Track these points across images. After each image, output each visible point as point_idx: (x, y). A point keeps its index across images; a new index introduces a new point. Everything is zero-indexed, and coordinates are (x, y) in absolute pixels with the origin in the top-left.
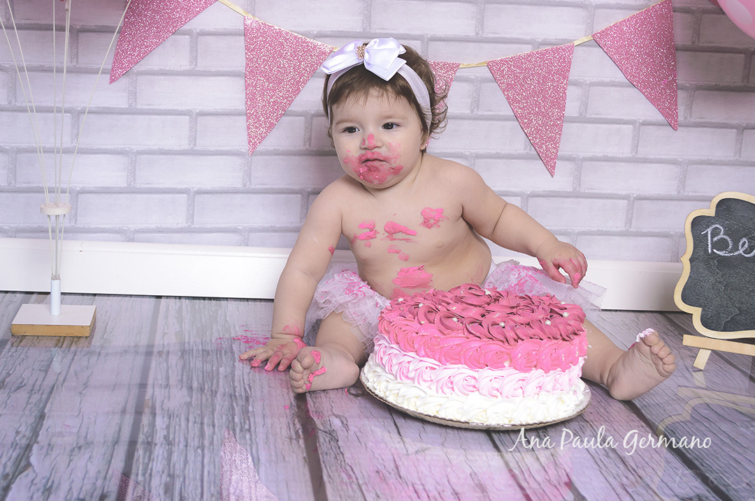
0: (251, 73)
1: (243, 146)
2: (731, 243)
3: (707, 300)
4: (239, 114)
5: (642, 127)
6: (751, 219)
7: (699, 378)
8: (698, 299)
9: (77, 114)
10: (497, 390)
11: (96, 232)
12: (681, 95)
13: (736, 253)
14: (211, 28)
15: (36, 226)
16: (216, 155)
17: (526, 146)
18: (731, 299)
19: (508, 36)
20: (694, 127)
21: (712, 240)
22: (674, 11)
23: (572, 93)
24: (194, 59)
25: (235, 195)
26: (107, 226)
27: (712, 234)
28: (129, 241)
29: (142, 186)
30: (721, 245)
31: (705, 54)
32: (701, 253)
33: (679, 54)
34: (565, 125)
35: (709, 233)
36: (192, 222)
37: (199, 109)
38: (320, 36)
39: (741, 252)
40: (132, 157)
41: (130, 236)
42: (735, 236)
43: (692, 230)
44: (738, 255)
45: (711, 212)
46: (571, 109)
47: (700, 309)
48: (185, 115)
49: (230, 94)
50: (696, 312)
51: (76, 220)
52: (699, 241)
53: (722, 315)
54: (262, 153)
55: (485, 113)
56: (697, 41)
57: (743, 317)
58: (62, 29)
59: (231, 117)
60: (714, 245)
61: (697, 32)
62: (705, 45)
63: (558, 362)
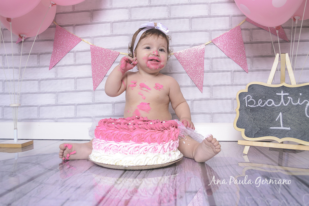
0: (94, 64)
1: (92, 89)
2: (255, 102)
3: (246, 126)
4: (90, 77)
5: (234, 73)
6: (262, 92)
7: (246, 158)
8: (243, 125)
9: (40, 81)
10: (127, 151)
11: (45, 119)
12: (248, 60)
13: (257, 106)
14: (80, 50)
16: (83, 91)
17: (191, 82)
18: (256, 124)
19: (181, 44)
20: (255, 71)
21: (247, 102)
22: (241, 30)
23: (206, 61)
24: (75, 60)
25: (90, 105)
26: (49, 117)
27: (247, 99)
28: (56, 122)
29: (60, 103)
30: (251, 103)
31: (255, 44)
32: (243, 107)
34: (205, 74)
35: (246, 98)
36: (76, 115)
37: (77, 76)
38: (115, 49)
39: (259, 105)
40: (56, 94)
41: (56, 120)
42: (256, 98)
43: (239, 98)
44: (258, 106)
45: (246, 91)
46: (206, 67)
47: (244, 130)
48: (73, 79)
49: (87, 71)
50: (243, 131)
51: (39, 116)
52: (242, 102)
53: (253, 131)
54: (98, 90)
55: (175, 71)
56: (252, 40)
57: (262, 131)
58: (35, 54)
59: (88, 79)
60: (248, 103)
61: (251, 37)
62: (255, 41)
63: (155, 140)
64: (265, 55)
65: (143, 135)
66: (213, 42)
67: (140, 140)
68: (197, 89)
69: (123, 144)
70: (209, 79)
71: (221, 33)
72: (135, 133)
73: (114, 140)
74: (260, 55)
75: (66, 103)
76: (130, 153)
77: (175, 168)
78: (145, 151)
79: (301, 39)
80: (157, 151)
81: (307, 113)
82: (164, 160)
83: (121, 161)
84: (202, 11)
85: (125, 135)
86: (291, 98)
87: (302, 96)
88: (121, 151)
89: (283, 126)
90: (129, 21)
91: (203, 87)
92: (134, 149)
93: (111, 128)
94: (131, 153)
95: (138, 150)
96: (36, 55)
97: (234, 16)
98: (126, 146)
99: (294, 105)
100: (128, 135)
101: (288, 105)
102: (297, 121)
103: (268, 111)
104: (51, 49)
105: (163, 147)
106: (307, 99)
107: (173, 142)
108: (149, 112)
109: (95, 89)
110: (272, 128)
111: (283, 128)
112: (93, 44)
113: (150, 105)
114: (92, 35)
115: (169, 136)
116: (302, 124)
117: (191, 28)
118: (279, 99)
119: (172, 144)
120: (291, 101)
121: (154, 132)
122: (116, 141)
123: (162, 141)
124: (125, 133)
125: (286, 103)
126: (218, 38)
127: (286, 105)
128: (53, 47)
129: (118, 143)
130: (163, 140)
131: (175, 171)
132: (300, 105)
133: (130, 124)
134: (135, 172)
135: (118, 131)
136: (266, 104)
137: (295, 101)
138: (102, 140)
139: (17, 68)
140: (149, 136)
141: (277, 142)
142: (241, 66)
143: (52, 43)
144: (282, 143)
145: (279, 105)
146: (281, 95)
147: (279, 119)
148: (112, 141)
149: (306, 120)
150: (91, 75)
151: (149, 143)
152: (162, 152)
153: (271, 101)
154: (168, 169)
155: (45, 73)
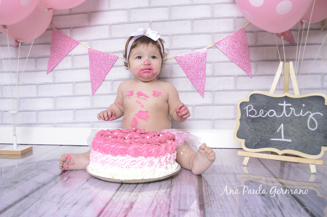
0: (92, 68)
1: (90, 92)
2: (256, 112)
3: (247, 136)
4: (89, 82)
5: (238, 77)
6: (264, 101)
7: (245, 170)
8: (243, 136)
9: (38, 85)
10: (123, 165)
11: (44, 124)
12: (252, 64)
13: (258, 116)
14: (78, 53)
15: (26, 123)
16: (81, 96)
17: (192, 87)
18: (257, 135)
19: (182, 47)
20: (259, 76)
21: (248, 111)
22: (245, 32)
23: (208, 66)
24: (73, 64)
25: (88, 110)
27: (248, 109)
28: (55, 127)
29: (59, 108)
30: (252, 113)
31: (260, 47)
32: (244, 117)
33: (250, 48)
34: (207, 79)
35: (247, 108)
36: (75, 120)
37: (75, 81)
39: (260, 115)
40: (55, 98)
41: (55, 125)
42: (258, 108)
43: (240, 108)
45: (248, 100)
46: (208, 72)
48: (71, 83)
49: (86, 75)
50: (243, 141)
51: (38, 121)
52: (243, 112)
53: (253, 142)
54: (97, 95)
55: (175, 76)
56: (257, 43)
57: (262, 143)
58: (32, 58)
59: (86, 83)
60: (250, 113)
61: (256, 40)
62: (260, 44)
63: (151, 154)
64: (270, 59)
65: (139, 149)
66: (216, 45)
67: (137, 154)
68: (198, 94)
69: (119, 157)
70: (210, 84)
71: (225, 36)
72: (131, 148)
73: (111, 154)
74: (265, 59)
75: (64, 108)
76: (126, 167)
77: (172, 181)
78: (142, 165)
79: (308, 42)
80: (154, 164)
81: (309, 125)
82: (160, 173)
83: (118, 174)
84: (204, 12)
85: (122, 149)
86: (294, 110)
87: (305, 107)
88: (117, 165)
89: (284, 137)
90: (128, 24)
91: (205, 93)
92: (130, 163)
93: (107, 142)
94: (128, 167)
95: (134, 164)
96: (34, 59)
97: (238, 18)
98: (123, 160)
99: (296, 117)
100: (125, 149)
101: (290, 116)
102: (298, 133)
103: (269, 121)
104: (48, 53)
105: (160, 160)
106: (310, 111)
107: (170, 156)
108: (147, 120)
109: (93, 94)
110: (272, 139)
111: (284, 139)
112: (91, 48)
113: (148, 113)
114: (90, 38)
115: (166, 150)
116: (304, 137)
117: (193, 30)
118: (281, 110)
119: (168, 157)
120: (293, 112)
121: (151, 146)
122: (112, 155)
123: (158, 154)
124: (121, 147)
125: (288, 114)
126: (221, 41)
127: (289, 116)
128: (50, 51)
129: (115, 156)
130: (160, 154)
131: (171, 185)
132: (303, 117)
133: (126, 138)
134: (131, 185)
135: (114, 146)
136: (268, 115)
137: (298, 112)
138: (99, 153)
139: (15, 72)
140: (146, 150)
141: (277, 154)
142: (245, 70)
143: (50, 46)
144: (283, 155)
145: (281, 116)
146: (283, 106)
147: (281, 130)
148: (109, 155)
149: (308, 132)
150: (89, 79)
151: (146, 157)
152: (158, 166)
153: (273, 112)
154: (164, 182)
155: (43, 77)
